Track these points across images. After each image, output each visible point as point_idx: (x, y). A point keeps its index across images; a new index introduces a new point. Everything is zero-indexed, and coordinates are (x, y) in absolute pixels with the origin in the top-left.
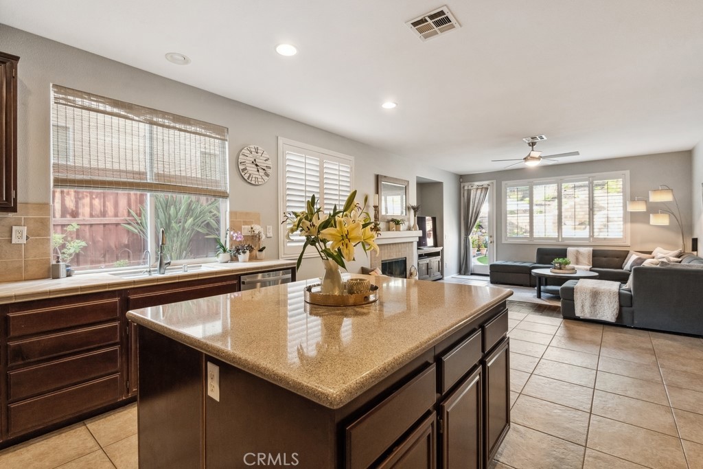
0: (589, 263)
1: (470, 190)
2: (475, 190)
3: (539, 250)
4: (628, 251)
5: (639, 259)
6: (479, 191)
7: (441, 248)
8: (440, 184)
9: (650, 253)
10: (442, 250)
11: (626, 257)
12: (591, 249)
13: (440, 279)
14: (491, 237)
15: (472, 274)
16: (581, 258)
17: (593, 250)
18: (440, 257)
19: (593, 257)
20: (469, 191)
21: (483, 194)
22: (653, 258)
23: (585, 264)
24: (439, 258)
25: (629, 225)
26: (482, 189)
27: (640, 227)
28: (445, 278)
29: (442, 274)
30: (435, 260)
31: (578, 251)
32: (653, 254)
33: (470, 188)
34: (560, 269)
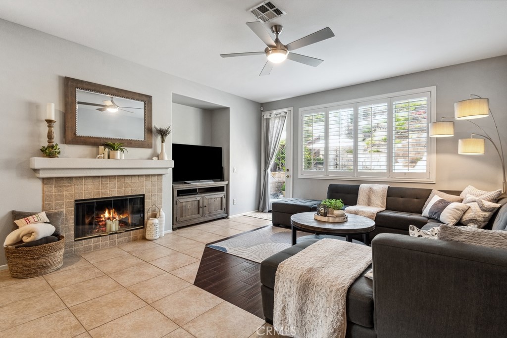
0: (383, 204)
1: (269, 119)
2: (273, 119)
3: (331, 186)
4: (431, 190)
5: (441, 201)
6: (277, 120)
7: (226, 183)
8: (226, 109)
9: (458, 193)
10: (228, 185)
11: (428, 198)
12: (386, 186)
13: (223, 218)
14: (288, 171)
15: (270, 211)
16: (373, 197)
17: (389, 187)
18: (225, 193)
19: (388, 196)
21: (280, 123)
22: (461, 201)
23: (377, 206)
24: (222, 194)
25: (434, 157)
27: (447, 158)
28: (230, 217)
29: (227, 212)
30: (216, 196)
31: (371, 189)
32: (462, 196)
33: (269, 116)
34: (325, 215)
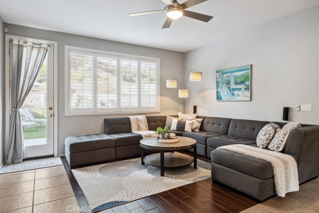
0: (147, 128)
1: (22, 46)
2: (29, 48)
3: (106, 120)
6: (35, 52)
12: (144, 116)
14: (51, 109)
15: (25, 160)
16: (141, 125)
20: (20, 47)
21: (41, 56)
23: (144, 130)
26: (40, 48)
31: (137, 119)
33: (21, 43)
